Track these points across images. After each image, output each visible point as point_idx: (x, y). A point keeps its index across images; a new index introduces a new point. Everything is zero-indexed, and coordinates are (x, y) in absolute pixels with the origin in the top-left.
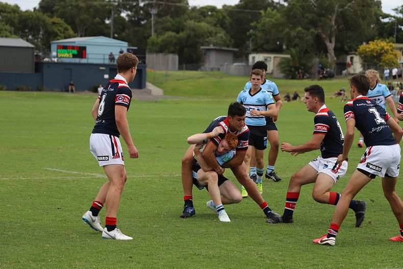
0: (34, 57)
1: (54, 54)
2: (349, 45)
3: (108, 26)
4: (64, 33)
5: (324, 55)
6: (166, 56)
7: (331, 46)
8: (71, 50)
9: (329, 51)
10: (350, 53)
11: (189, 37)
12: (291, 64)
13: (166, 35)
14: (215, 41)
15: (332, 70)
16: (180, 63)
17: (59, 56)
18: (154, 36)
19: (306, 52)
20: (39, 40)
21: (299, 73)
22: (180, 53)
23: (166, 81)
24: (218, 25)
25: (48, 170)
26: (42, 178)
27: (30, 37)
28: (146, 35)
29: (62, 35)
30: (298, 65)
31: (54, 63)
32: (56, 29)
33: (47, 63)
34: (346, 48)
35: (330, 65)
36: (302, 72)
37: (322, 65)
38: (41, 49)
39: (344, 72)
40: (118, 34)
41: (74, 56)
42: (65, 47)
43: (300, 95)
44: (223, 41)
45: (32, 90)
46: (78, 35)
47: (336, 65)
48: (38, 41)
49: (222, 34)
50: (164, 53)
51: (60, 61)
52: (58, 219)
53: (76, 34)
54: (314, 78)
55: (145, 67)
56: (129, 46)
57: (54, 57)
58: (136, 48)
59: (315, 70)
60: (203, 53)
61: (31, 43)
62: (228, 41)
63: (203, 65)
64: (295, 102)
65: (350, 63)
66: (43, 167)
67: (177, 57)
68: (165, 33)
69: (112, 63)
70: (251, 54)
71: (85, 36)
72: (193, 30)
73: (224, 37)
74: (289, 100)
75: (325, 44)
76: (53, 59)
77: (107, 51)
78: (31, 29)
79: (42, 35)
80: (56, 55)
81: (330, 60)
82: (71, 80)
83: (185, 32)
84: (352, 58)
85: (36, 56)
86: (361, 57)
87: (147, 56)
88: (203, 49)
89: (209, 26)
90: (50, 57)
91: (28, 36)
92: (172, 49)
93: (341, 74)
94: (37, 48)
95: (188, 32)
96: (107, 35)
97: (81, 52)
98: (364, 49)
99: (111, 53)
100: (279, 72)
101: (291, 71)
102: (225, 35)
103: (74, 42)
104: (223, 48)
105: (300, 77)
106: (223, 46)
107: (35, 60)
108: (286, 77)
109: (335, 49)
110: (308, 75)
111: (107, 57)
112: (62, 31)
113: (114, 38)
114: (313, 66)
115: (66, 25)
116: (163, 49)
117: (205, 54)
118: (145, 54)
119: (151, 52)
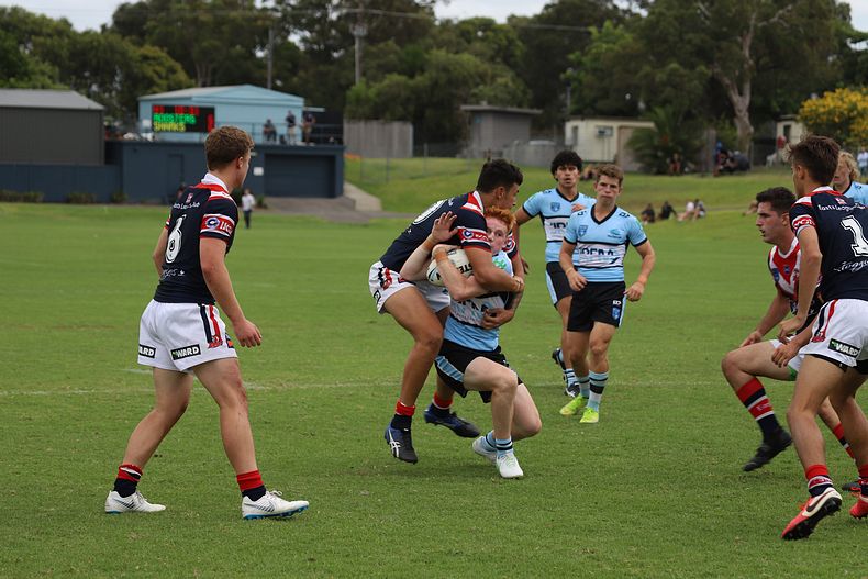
0: (104, 131)
1: (146, 123)
2: (782, 99)
3: (260, 64)
4: (167, 78)
5: (727, 122)
6: (387, 127)
7: (742, 102)
8: (181, 116)
9: (738, 113)
10: (783, 117)
11: (435, 84)
12: (656, 141)
13: (386, 82)
14: (492, 94)
15: (746, 155)
16: (417, 141)
17: (157, 128)
18: (359, 84)
19: (689, 115)
20: (114, 93)
21: (673, 161)
22: (417, 120)
23: (387, 180)
24: (498, 60)
25: (133, 373)
26: (121, 391)
27: (95, 88)
28: (343, 82)
29: (164, 83)
30: (671, 144)
31: (146, 144)
32: (149, 71)
33: (132, 143)
34: (775, 106)
35: (741, 142)
36: (679, 160)
37: (723, 144)
38: (119, 114)
40: (284, 79)
41: (189, 128)
42: (169, 110)
43: (675, 209)
44: (509, 93)
45: (99, 202)
46: (197, 83)
47: (752, 144)
48: (111, 97)
49: (506, 78)
50: (382, 121)
51: (159, 138)
52: (155, 479)
53: (193, 81)
54: (707, 171)
55: (342, 150)
56: (306, 105)
57: (147, 131)
58: (321, 110)
59: (709, 153)
60: (467, 120)
61: (95, 100)
62: (520, 94)
63: (467, 146)
64: (665, 222)
65: (784, 138)
66: (124, 366)
67: (409, 129)
68: (384, 78)
69: (271, 142)
70: (569, 120)
71: (213, 84)
72: (445, 69)
73: (510, 84)
74: (652, 221)
75: (729, 99)
76: (144, 135)
77: (261, 117)
78: (96, 72)
79: (120, 83)
80: (150, 126)
81: (739, 132)
83: (427, 74)
84: (787, 129)
85: (108, 128)
86: (807, 125)
87: (346, 126)
88: (466, 111)
89: (477, 61)
90: (136, 131)
91: (90, 86)
92: (400, 110)
93: (764, 162)
94: (110, 111)
95: (434, 74)
96: (260, 82)
97: (204, 117)
98: (814, 108)
99: (269, 121)
100: (629, 159)
101: (655, 157)
102: (513, 81)
103: (189, 98)
104: (509, 109)
105: (675, 169)
106: (509, 103)
107: (105, 138)
108: (646, 170)
109: (752, 109)
110: (692, 166)
111: (260, 129)
112: (164, 73)
113: (275, 88)
114: (702, 146)
115: (171, 62)
116: (379, 111)
117: (470, 123)
118: (341, 123)
119: (355, 117)
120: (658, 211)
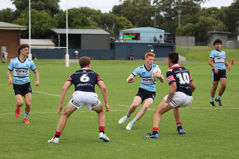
0: (110, 40)
1: (121, 38)
3: (152, 21)
4: (127, 25)
6: (187, 38)
8: (131, 36)
11: (201, 26)
13: (187, 25)
14: (217, 28)
16: (196, 41)
17: (124, 39)
18: (180, 26)
20: (113, 30)
22: (196, 36)
23: (188, 52)
24: (219, 19)
25: (118, 106)
26: (115, 111)
27: (107, 28)
28: (175, 26)
29: (126, 27)
31: (121, 43)
32: (122, 23)
33: (117, 43)
38: (114, 35)
40: (159, 25)
41: (133, 39)
42: (128, 34)
44: (221, 28)
45: (109, 59)
46: (135, 26)
48: (112, 31)
49: (221, 24)
50: (186, 36)
51: (125, 42)
52: (124, 135)
53: (134, 26)
55: (175, 44)
56: (165, 32)
57: (122, 40)
58: (169, 33)
60: (210, 36)
61: (108, 32)
62: (225, 28)
63: (210, 43)
66: (116, 104)
67: (194, 38)
68: (187, 24)
69: (155, 42)
70: (238, 35)
71: (140, 27)
72: (204, 22)
73: (222, 25)
76: (121, 41)
77: (153, 35)
78: (108, 24)
79: (114, 27)
80: (123, 39)
82: (131, 53)
83: (198, 23)
85: (111, 39)
87: (176, 38)
88: (210, 33)
89: (213, 19)
90: (119, 40)
91: (106, 28)
92: (191, 33)
94: (111, 35)
95: (201, 23)
96: (152, 26)
97: (137, 36)
99: (155, 37)
102: (223, 24)
103: (133, 31)
104: (222, 32)
106: (221, 31)
107: (110, 42)
111: (152, 39)
112: (126, 24)
113: (156, 28)
115: (128, 21)
116: (185, 33)
117: (211, 36)
118: (175, 37)
119: (178, 35)
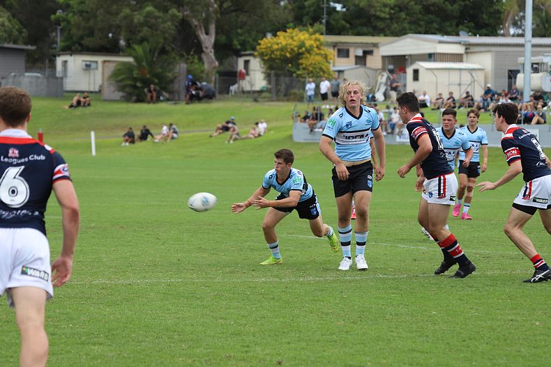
2: (242, 38)
5: (196, 57)
7: (208, 41)
9: (204, 49)
10: (243, 53)
12: (136, 74)
15: (212, 85)
19: (163, 51)
21: (150, 91)
30: (148, 76)
34: (237, 45)
35: (207, 75)
36: (154, 90)
39: (233, 88)
43: (152, 131)
47: (217, 76)
54: (179, 100)
59: (181, 84)
64: (144, 143)
65: (244, 71)
70: (59, 56)
74: (133, 142)
75: (197, 37)
81: (206, 66)
84: (247, 63)
86: (263, 60)
93: (228, 92)
98: (269, 45)
100: (112, 89)
101: (135, 87)
102: (10, 20)
104: (6, 45)
105: (152, 97)
106: (6, 40)
108: (127, 99)
109: (217, 46)
110: (167, 95)
114: (175, 78)
120: (137, 133)
